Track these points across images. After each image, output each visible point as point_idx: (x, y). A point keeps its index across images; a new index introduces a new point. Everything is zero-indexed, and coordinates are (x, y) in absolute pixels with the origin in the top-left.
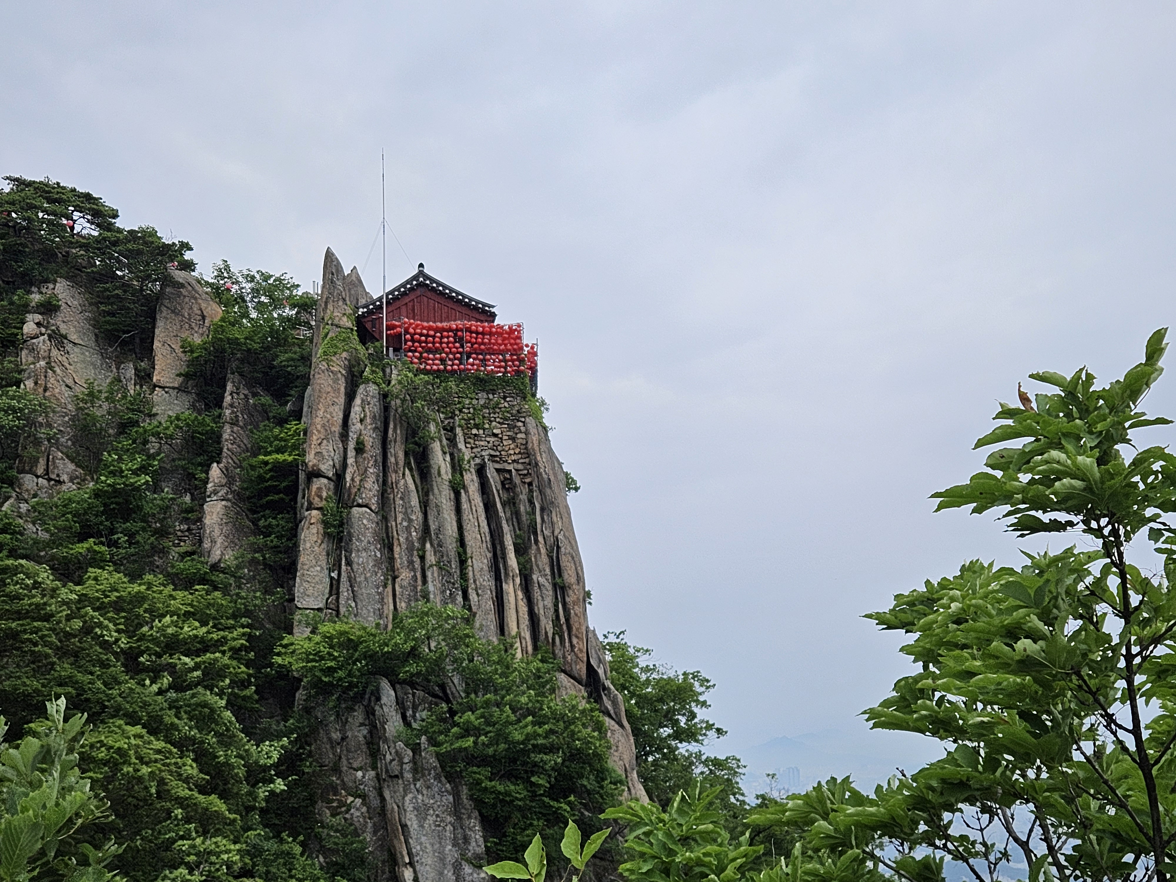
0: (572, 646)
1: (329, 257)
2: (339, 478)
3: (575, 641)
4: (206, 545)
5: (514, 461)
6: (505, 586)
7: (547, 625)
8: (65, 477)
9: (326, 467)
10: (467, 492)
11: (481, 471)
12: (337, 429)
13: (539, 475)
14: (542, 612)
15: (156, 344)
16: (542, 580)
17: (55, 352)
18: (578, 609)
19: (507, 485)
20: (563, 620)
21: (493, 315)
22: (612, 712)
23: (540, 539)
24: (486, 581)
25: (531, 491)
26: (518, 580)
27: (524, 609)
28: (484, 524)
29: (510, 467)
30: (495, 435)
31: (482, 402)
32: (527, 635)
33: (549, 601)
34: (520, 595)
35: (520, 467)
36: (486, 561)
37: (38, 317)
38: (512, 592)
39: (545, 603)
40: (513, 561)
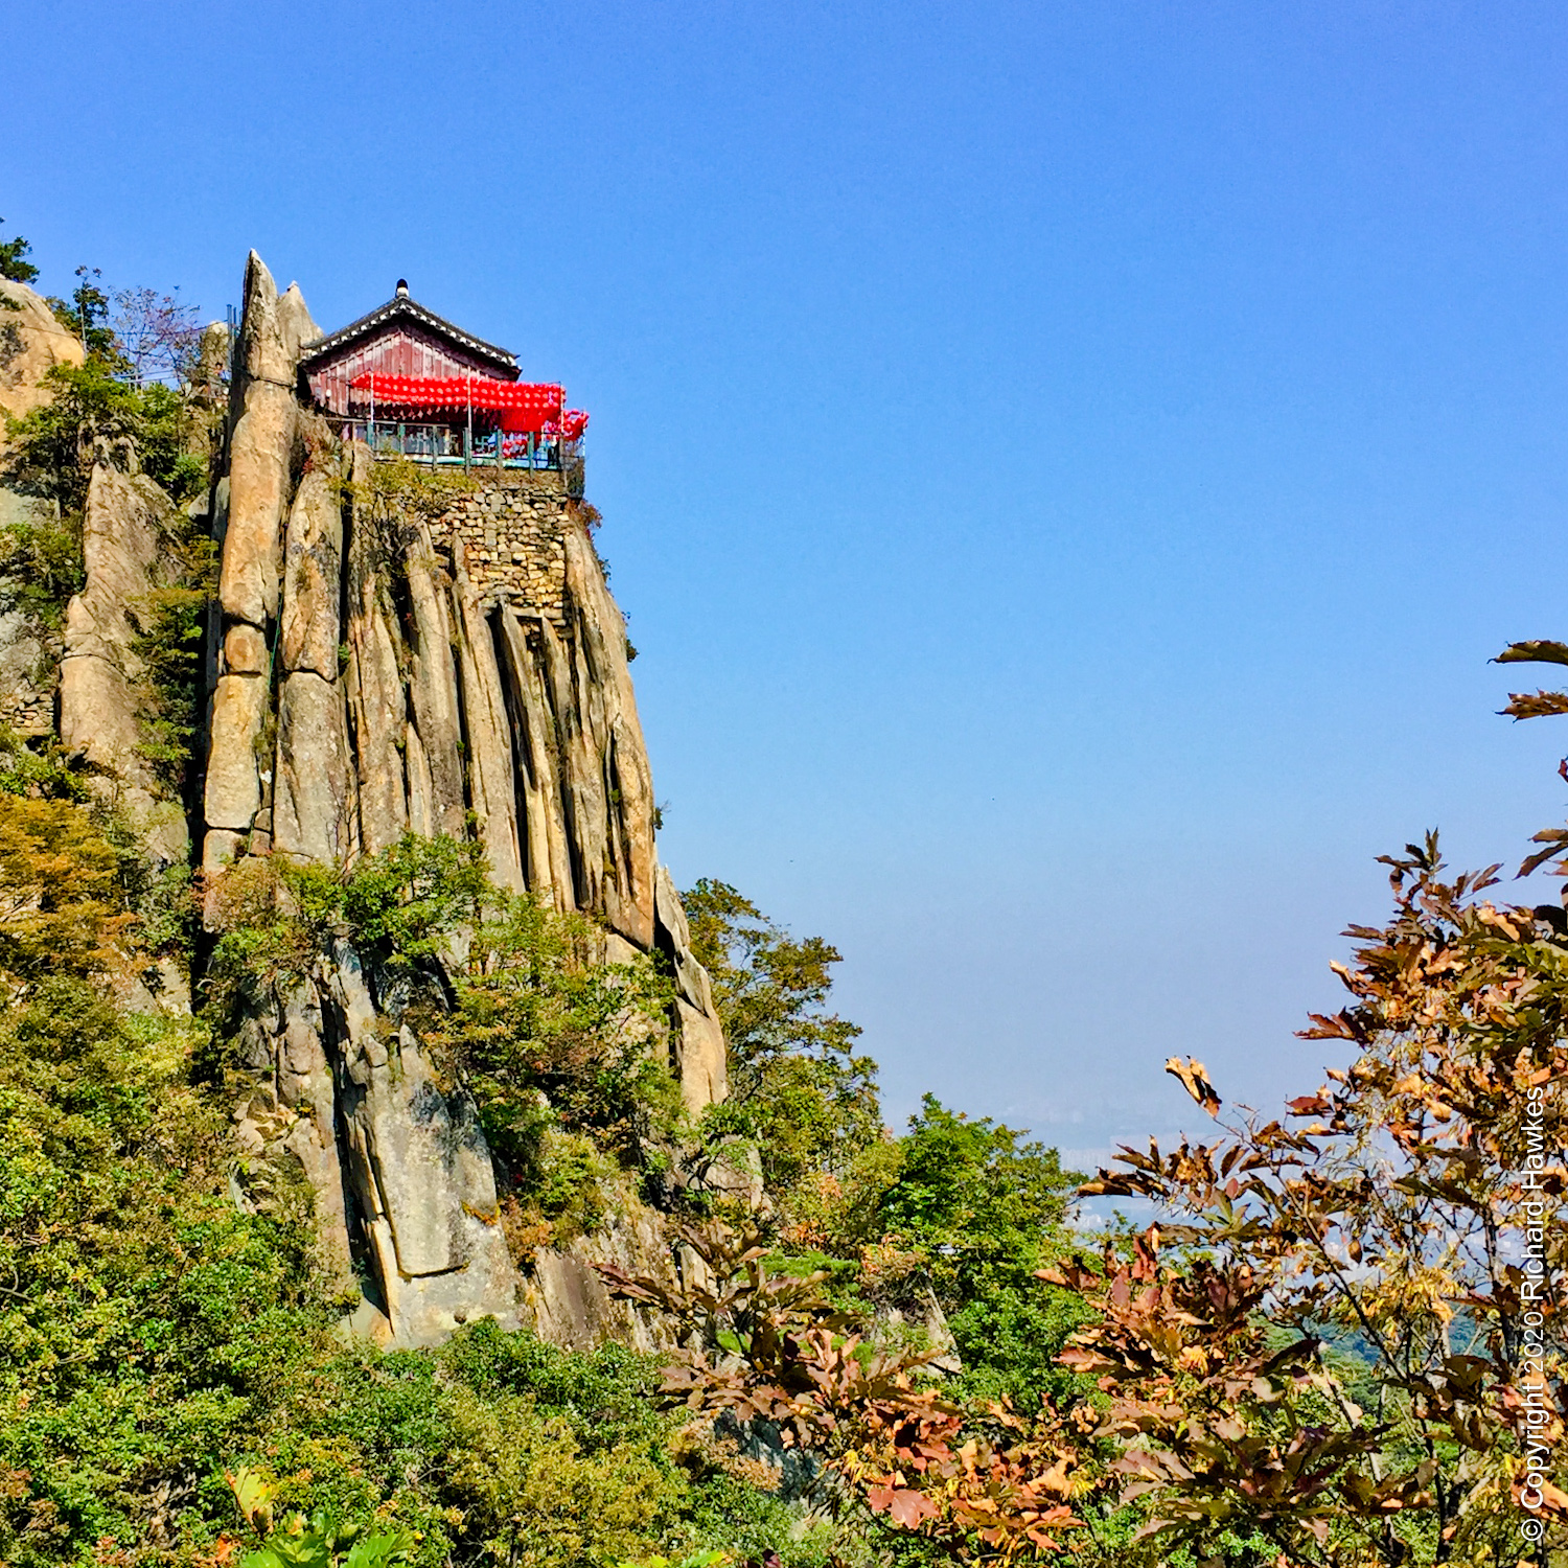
0: (632, 894)
2: (271, 629)
3: (636, 886)
4: (66, 725)
5: (545, 605)
6: (530, 801)
7: (594, 862)
9: (251, 608)
10: (471, 650)
11: (494, 619)
12: (268, 545)
13: (584, 628)
14: (586, 840)
16: (587, 793)
18: (644, 838)
19: (535, 642)
20: (618, 855)
21: (515, 371)
22: (691, 996)
23: (586, 727)
24: (502, 792)
25: (573, 653)
26: (550, 791)
27: (559, 837)
28: (500, 704)
29: (541, 614)
30: (516, 563)
31: (496, 509)
32: (564, 875)
33: (599, 824)
34: (554, 812)
35: (555, 613)
36: (500, 761)
38: (542, 809)
39: (593, 827)
40: (543, 761)
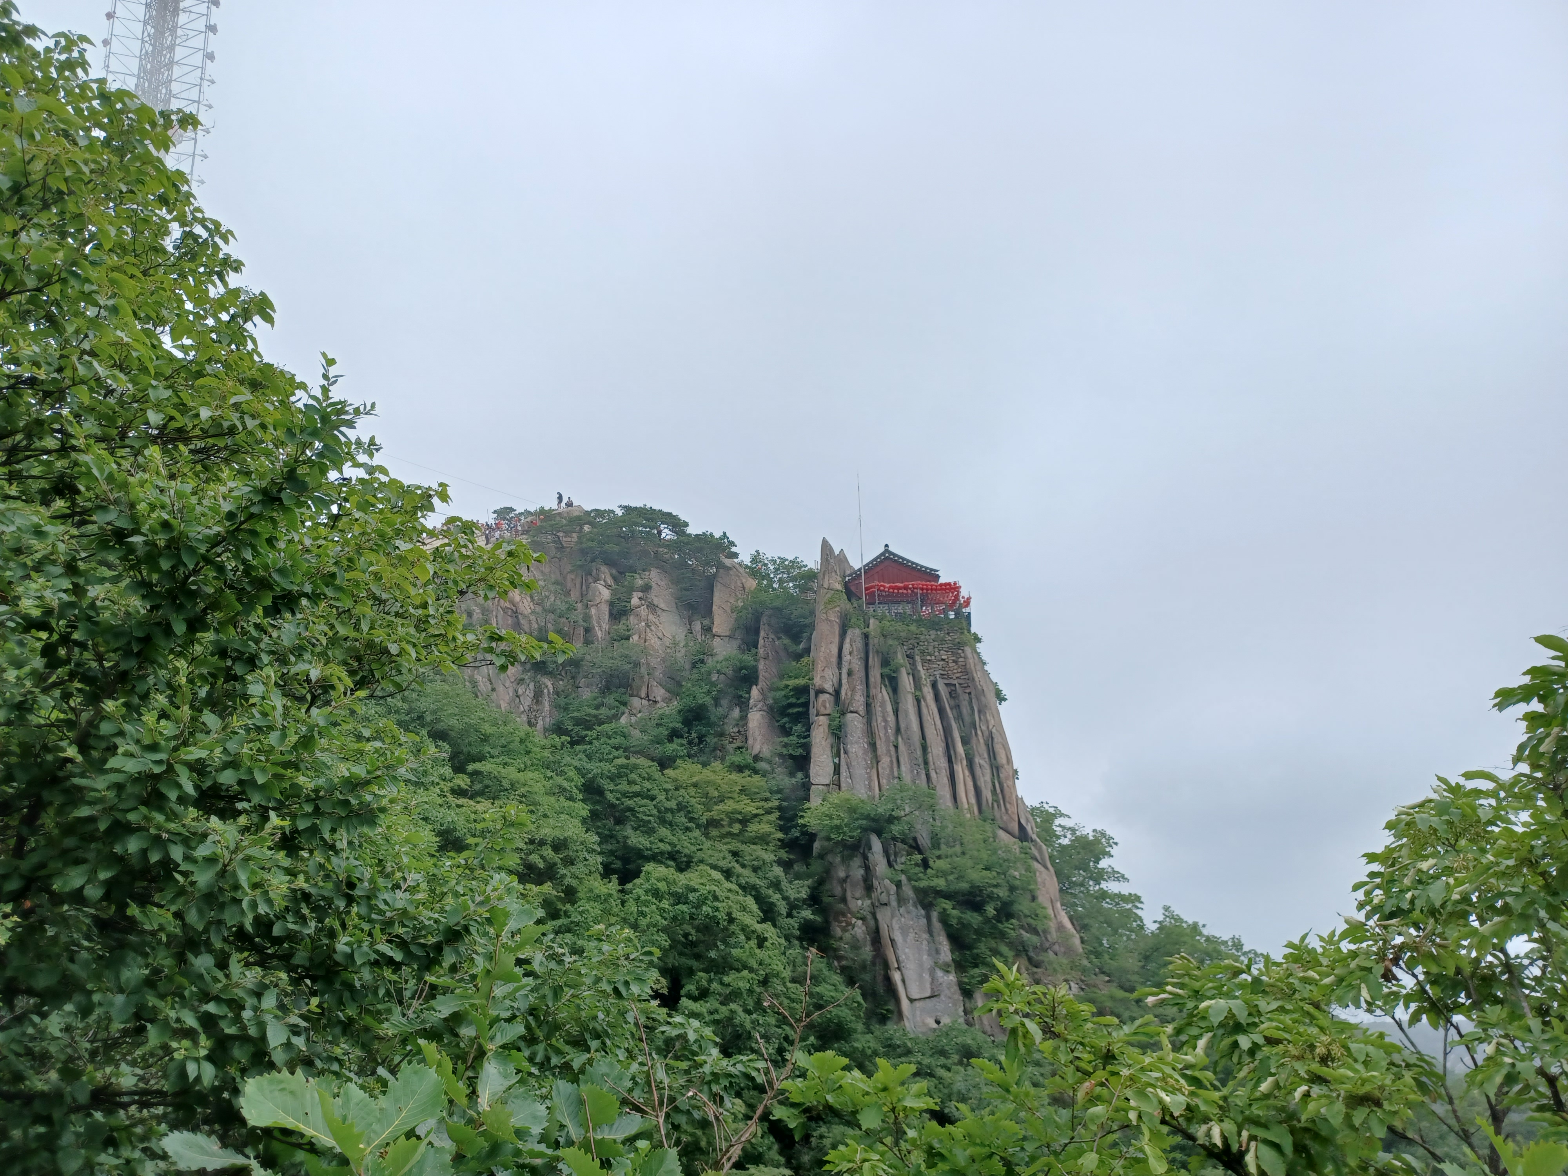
0: (1006, 809)
1: (825, 543)
2: (837, 693)
3: (1008, 806)
4: (750, 741)
5: (957, 678)
6: (955, 766)
7: (987, 794)
8: (659, 699)
9: (828, 687)
10: (925, 700)
11: (934, 685)
12: (834, 660)
13: (975, 688)
14: (983, 785)
15: (714, 608)
16: (982, 762)
17: (651, 617)
18: (1010, 783)
19: (953, 695)
20: (998, 791)
21: (938, 577)
22: (1039, 858)
23: (979, 732)
24: (943, 763)
25: (971, 699)
26: (965, 762)
27: (970, 784)
28: (938, 722)
29: (955, 682)
30: (943, 660)
31: (933, 637)
32: (973, 801)
33: (988, 777)
34: (967, 773)
35: (962, 681)
36: (941, 749)
37: (640, 594)
38: (961, 770)
39: (985, 778)
40: (960, 748)
